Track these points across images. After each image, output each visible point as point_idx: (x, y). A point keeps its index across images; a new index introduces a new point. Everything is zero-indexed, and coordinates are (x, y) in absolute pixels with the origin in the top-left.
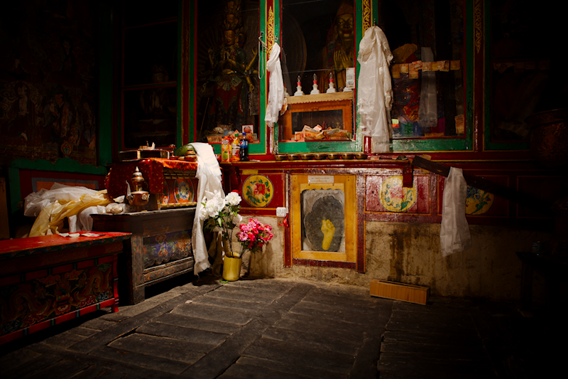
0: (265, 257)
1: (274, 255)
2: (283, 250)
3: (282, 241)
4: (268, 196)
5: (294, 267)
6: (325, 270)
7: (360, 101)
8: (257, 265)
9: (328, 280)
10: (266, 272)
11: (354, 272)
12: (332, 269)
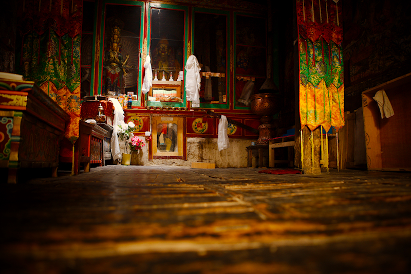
0: (139, 156)
1: (144, 155)
2: (148, 152)
3: (148, 148)
4: (140, 126)
5: (154, 160)
6: (169, 160)
7: (187, 86)
8: (135, 160)
9: (171, 165)
10: (139, 163)
11: (182, 161)
12: (172, 160)
